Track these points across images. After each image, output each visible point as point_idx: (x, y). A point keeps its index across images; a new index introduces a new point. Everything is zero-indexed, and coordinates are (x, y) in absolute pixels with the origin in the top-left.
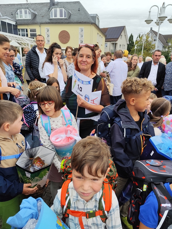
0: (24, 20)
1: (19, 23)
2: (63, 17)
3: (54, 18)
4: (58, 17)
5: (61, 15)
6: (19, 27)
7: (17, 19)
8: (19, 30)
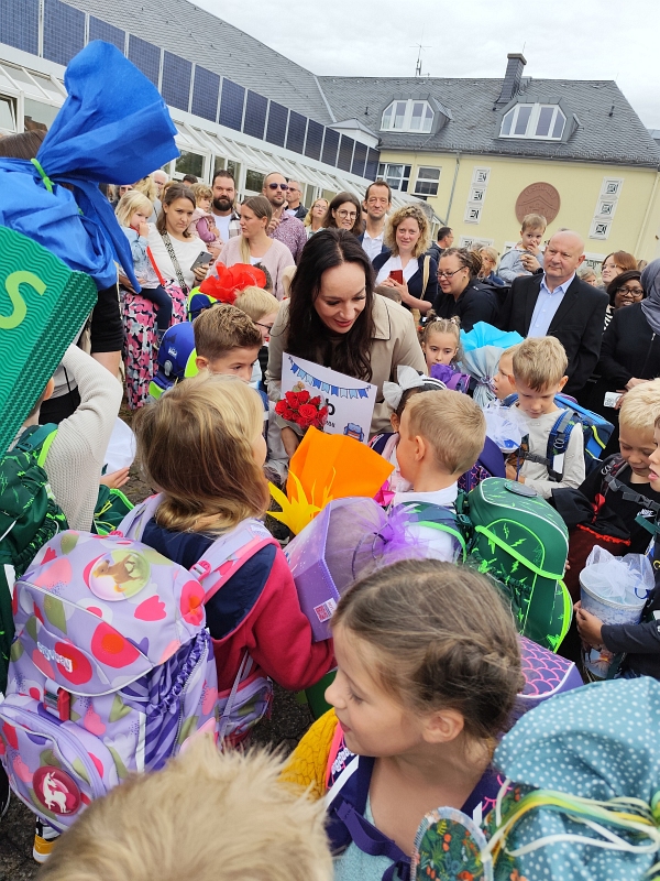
0: (407, 135)
1: (388, 143)
2: (549, 137)
3: (512, 135)
4: (531, 133)
5: (542, 129)
6: (384, 158)
7: (382, 129)
8: (382, 166)
